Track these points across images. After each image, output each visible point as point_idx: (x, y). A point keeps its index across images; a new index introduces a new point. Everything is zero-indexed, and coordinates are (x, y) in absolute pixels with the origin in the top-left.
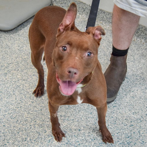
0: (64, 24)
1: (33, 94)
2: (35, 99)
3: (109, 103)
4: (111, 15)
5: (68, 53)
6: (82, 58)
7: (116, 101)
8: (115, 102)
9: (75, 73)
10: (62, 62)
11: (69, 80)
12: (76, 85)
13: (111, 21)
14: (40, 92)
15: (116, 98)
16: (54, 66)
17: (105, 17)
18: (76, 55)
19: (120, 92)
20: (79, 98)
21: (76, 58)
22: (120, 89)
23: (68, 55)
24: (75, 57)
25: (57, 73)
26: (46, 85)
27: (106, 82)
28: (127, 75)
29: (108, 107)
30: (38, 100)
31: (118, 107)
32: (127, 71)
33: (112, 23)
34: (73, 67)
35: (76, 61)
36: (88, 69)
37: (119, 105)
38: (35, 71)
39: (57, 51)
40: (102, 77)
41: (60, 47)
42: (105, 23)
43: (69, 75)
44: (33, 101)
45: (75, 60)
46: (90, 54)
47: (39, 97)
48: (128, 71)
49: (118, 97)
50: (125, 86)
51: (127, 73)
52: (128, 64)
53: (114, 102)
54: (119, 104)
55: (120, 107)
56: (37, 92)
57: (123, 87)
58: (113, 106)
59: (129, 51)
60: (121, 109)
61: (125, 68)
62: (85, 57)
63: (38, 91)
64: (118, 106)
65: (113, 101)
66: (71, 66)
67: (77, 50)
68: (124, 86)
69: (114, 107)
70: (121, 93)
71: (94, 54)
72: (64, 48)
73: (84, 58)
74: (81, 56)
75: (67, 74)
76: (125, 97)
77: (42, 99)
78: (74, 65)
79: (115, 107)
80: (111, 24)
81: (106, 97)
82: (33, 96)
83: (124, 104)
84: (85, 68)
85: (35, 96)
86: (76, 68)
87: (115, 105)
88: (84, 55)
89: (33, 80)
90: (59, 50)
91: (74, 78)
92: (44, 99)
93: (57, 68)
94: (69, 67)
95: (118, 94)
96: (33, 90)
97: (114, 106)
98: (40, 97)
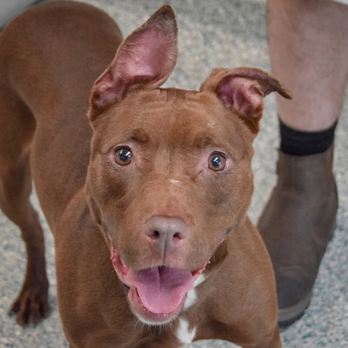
0: (117, 75)
1: (10, 315)
2: (18, 333)
3: (285, 325)
4: (263, 12)
5: (139, 169)
6: (193, 179)
7: (309, 316)
8: (309, 321)
9: (177, 236)
10: (123, 207)
11: (160, 263)
12: (193, 278)
13: (263, 33)
14: (35, 306)
15: (309, 304)
16: (100, 222)
17: (241, 20)
18: (171, 172)
19: (323, 281)
20: (184, 324)
21: (173, 181)
22: (322, 270)
23: (141, 178)
24: (166, 178)
25: (112, 249)
26: (53, 280)
27: (267, 253)
28: (339, 217)
29: (286, 340)
30: (29, 336)
31: (321, 337)
32: (341, 204)
33: (268, 38)
34: (166, 216)
35: (172, 193)
36: (222, 218)
37: (325, 330)
38: (11, 231)
39: (100, 170)
40: (255, 236)
41: (108, 152)
42: (245, 41)
43: (156, 246)
44: (12, 340)
45: (167, 191)
46: (219, 160)
47: (31, 325)
48: (344, 202)
49: (316, 301)
50: (336, 257)
51: (339, 211)
52: (338, 178)
53: (305, 320)
54: (324, 324)
55: (325, 336)
56: (23, 307)
57: (332, 264)
58: (300, 336)
59: (340, 133)
60: (330, 341)
61: (333, 195)
62: (201, 172)
63: (28, 303)
64: (318, 333)
65: (299, 317)
66: (155, 212)
67: (172, 153)
68: (333, 259)
69: (304, 337)
70: (324, 284)
71: (234, 160)
72: (124, 153)
73: (200, 177)
74: (190, 171)
75: (149, 244)
76: (341, 299)
77: (45, 332)
78: (169, 206)
79: (308, 339)
80: (264, 44)
81: (277, 306)
82: (11, 322)
83: (338, 323)
84: (210, 215)
85: (18, 321)
86: (178, 218)
87: (309, 330)
88: (199, 168)
89: (6, 263)
90: (107, 164)
91: (174, 251)
92: (50, 329)
93: (110, 228)
94: (149, 216)
95: (315, 290)
96: (9, 300)
97: (304, 333)
98: (36, 324)
